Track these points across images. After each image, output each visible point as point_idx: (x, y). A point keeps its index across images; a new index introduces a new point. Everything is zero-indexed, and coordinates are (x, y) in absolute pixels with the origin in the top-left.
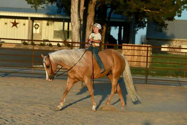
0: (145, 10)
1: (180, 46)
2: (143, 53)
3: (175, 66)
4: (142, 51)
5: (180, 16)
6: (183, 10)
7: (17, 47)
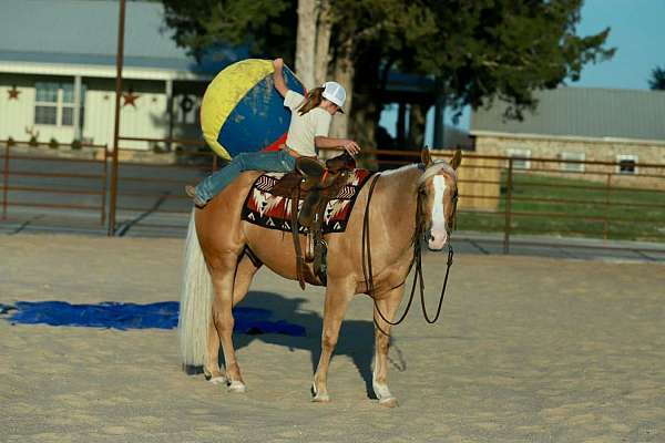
0: (487, 63)
1: (559, 156)
2: (480, 175)
3: (558, 208)
4: (476, 170)
5: (576, 78)
6: (585, 62)
7: (137, 160)
